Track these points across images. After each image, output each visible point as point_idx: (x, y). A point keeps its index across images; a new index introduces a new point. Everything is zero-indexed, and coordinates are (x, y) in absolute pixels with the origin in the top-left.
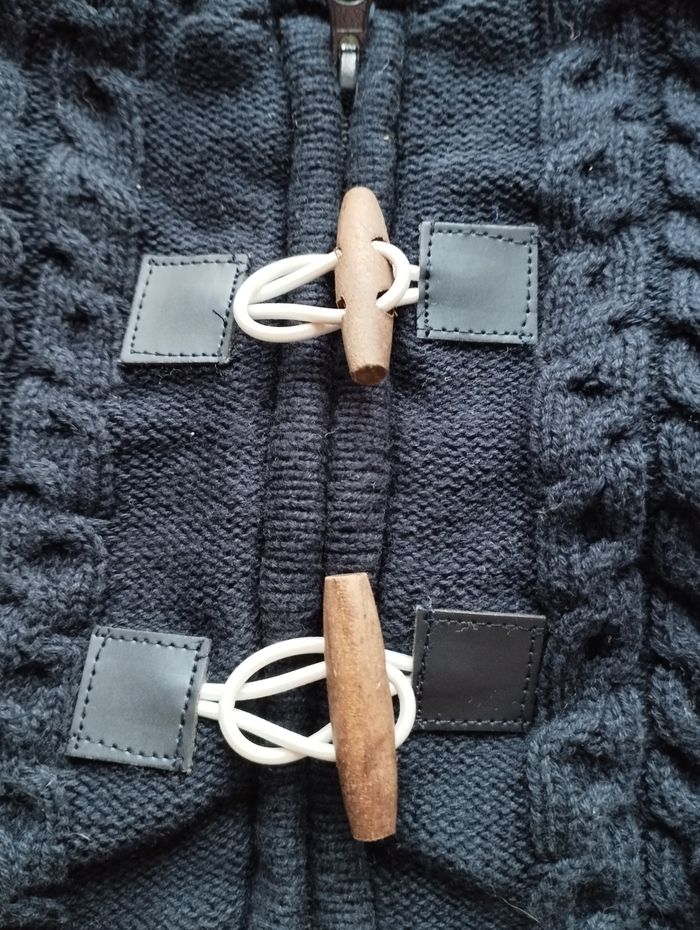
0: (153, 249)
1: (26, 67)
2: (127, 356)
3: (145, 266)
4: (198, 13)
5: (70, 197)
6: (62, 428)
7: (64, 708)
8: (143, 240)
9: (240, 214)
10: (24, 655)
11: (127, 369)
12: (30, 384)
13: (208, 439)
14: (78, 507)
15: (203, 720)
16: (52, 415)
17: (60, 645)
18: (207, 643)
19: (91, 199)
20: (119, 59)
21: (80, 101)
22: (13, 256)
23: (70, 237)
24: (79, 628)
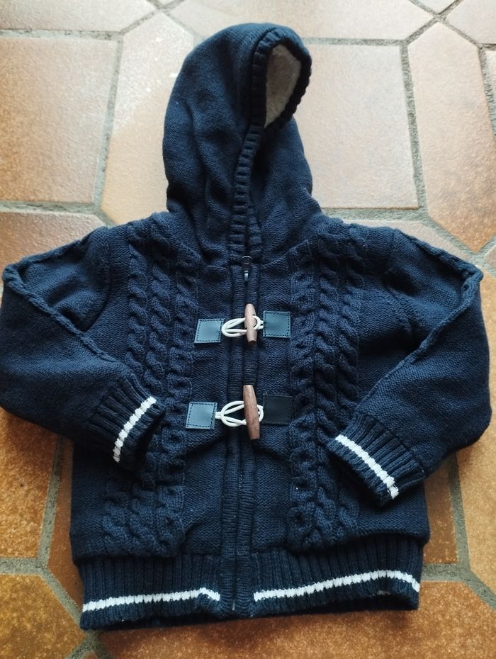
0: (201, 318)
1: (169, 276)
2: (196, 342)
3: (199, 322)
4: (211, 264)
5: (182, 306)
6: (182, 358)
7: (184, 418)
8: (199, 316)
9: (222, 310)
10: (175, 407)
11: (196, 344)
12: (173, 349)
13: (216, 359)
14: (185, 376)
15: (216, 420)
16: (179, 355)
17: (183, 405)
18: (217, 404)
19: (187, 306)
20: (193, 274)
21: (182, 284)
22: (169, 320)
23: (182, 315)
24: (187, 402)
